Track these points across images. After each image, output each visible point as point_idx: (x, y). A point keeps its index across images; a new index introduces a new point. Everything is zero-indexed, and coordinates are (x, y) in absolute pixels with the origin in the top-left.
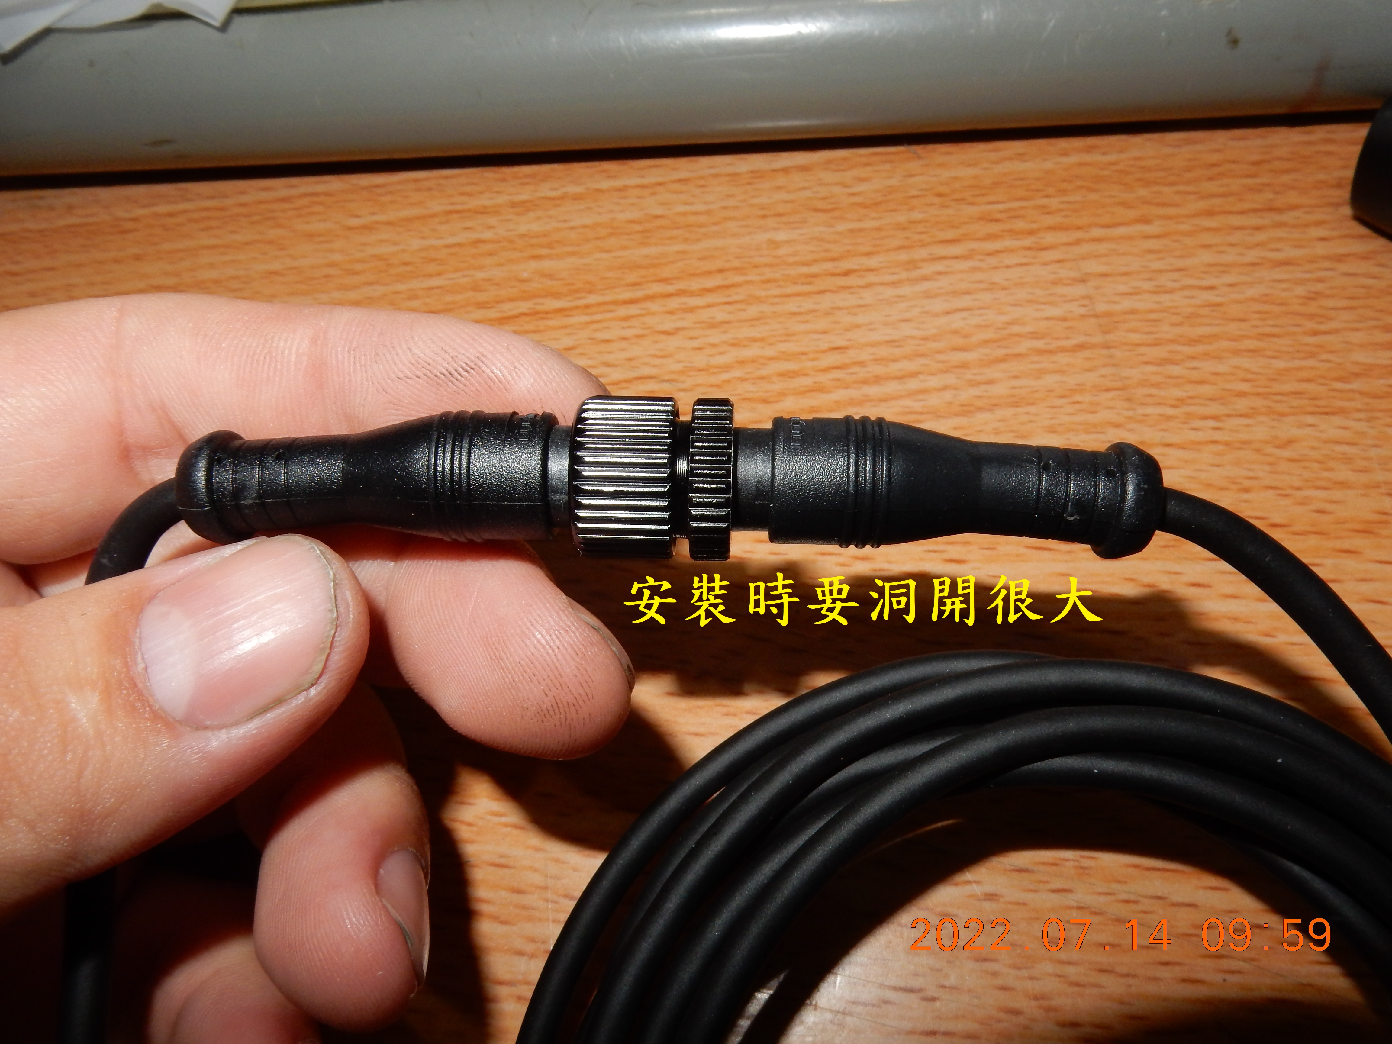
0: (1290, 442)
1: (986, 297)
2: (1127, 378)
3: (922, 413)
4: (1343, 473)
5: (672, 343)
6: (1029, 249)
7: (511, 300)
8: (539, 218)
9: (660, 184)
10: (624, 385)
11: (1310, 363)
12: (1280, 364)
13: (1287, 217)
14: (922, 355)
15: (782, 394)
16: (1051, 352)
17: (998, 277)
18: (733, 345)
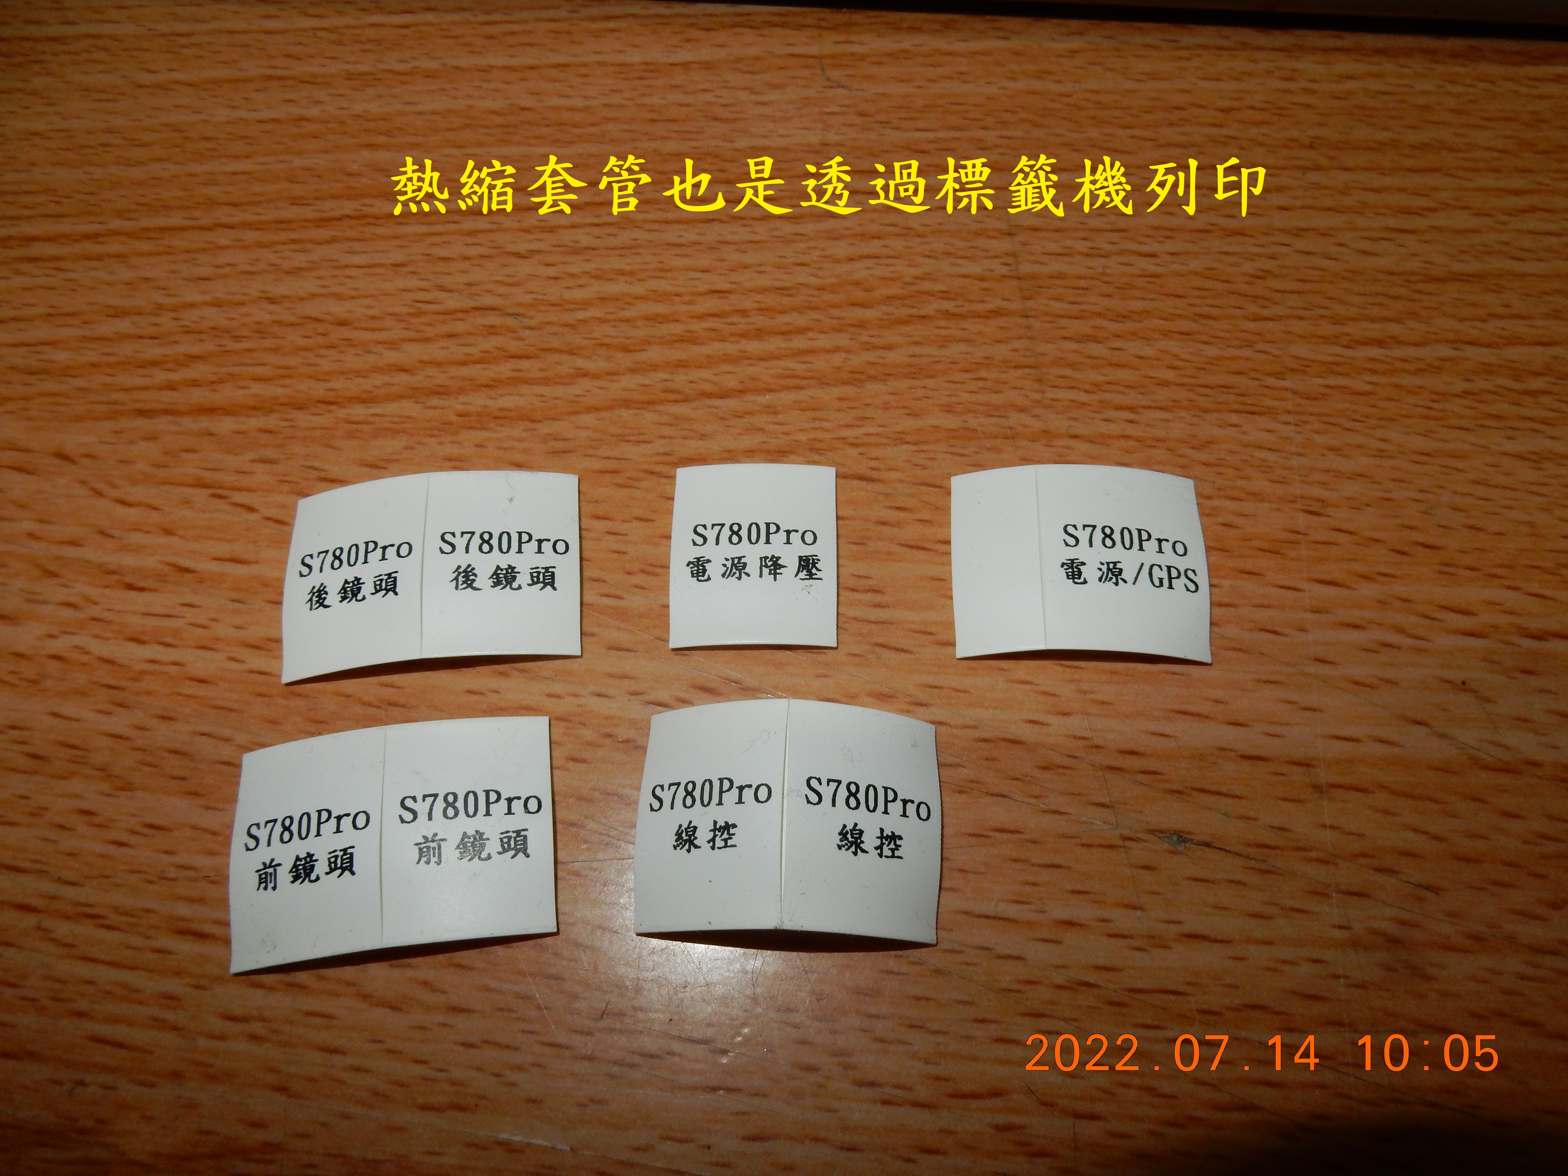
0: (1209, 443)
1: (898, 244)
2: (1042, 354)
3: (804, 378)
4: (1260, 484)
5: (524, 268)
7: (334, 197)
8: (380, 96)
9: (532, 68)
10: (460, 315)
11: (1247, 352)
12: (1212, 351)
14: (816, 308)
15: (647, 343)
16: (961, 316)
18: (595, 277)
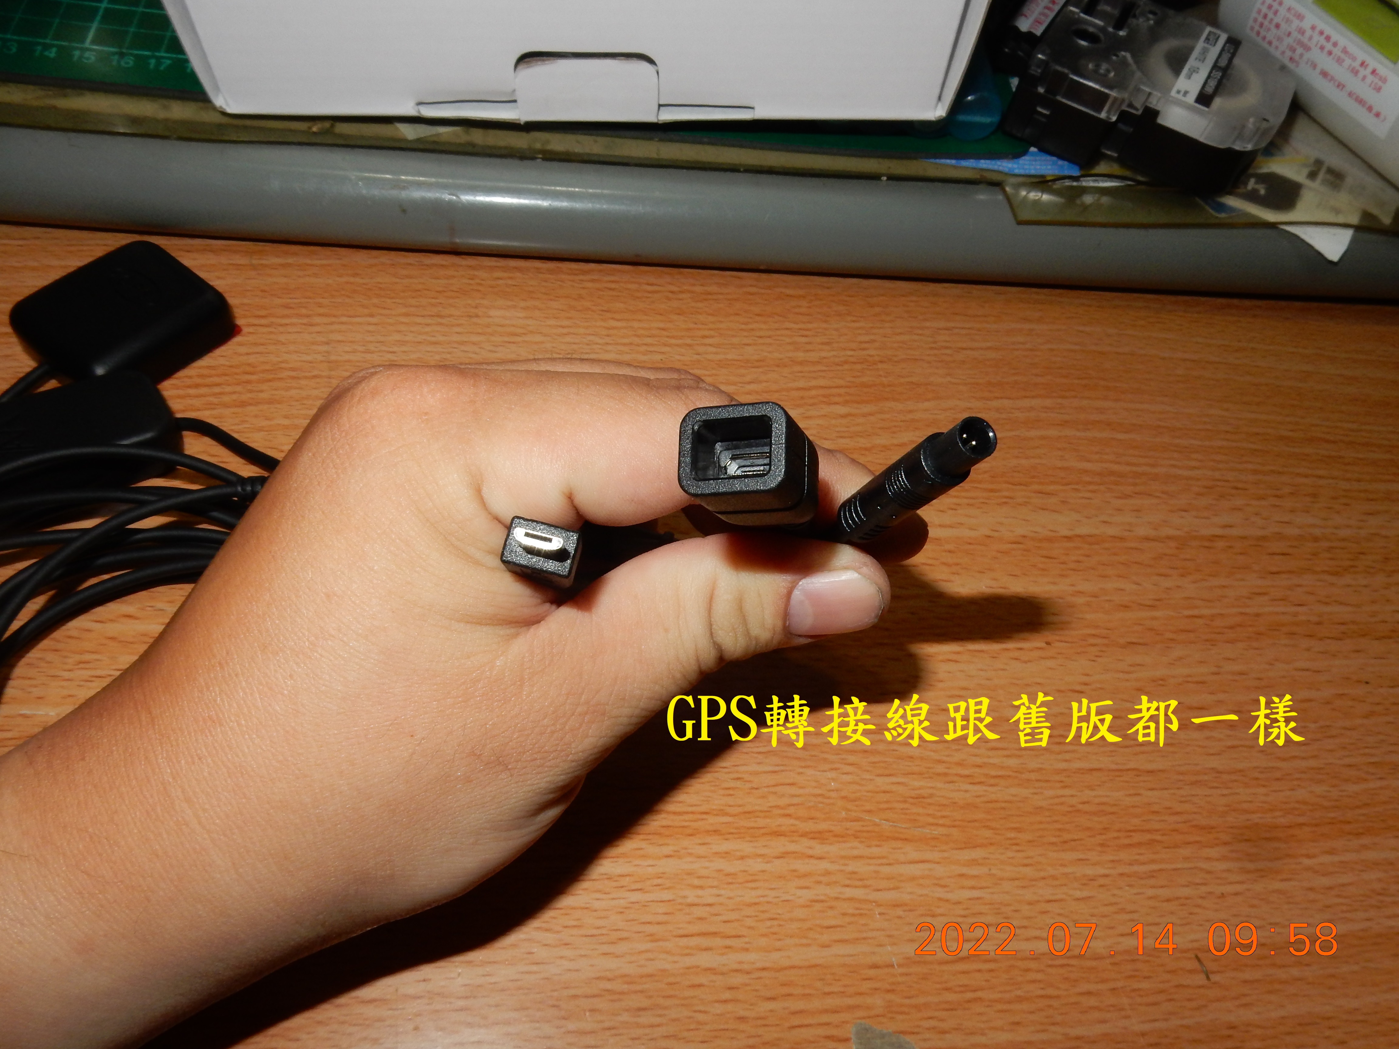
6: (304, 324)
13: (443, 321)
16: (298, 378)
17: (282, 338)
